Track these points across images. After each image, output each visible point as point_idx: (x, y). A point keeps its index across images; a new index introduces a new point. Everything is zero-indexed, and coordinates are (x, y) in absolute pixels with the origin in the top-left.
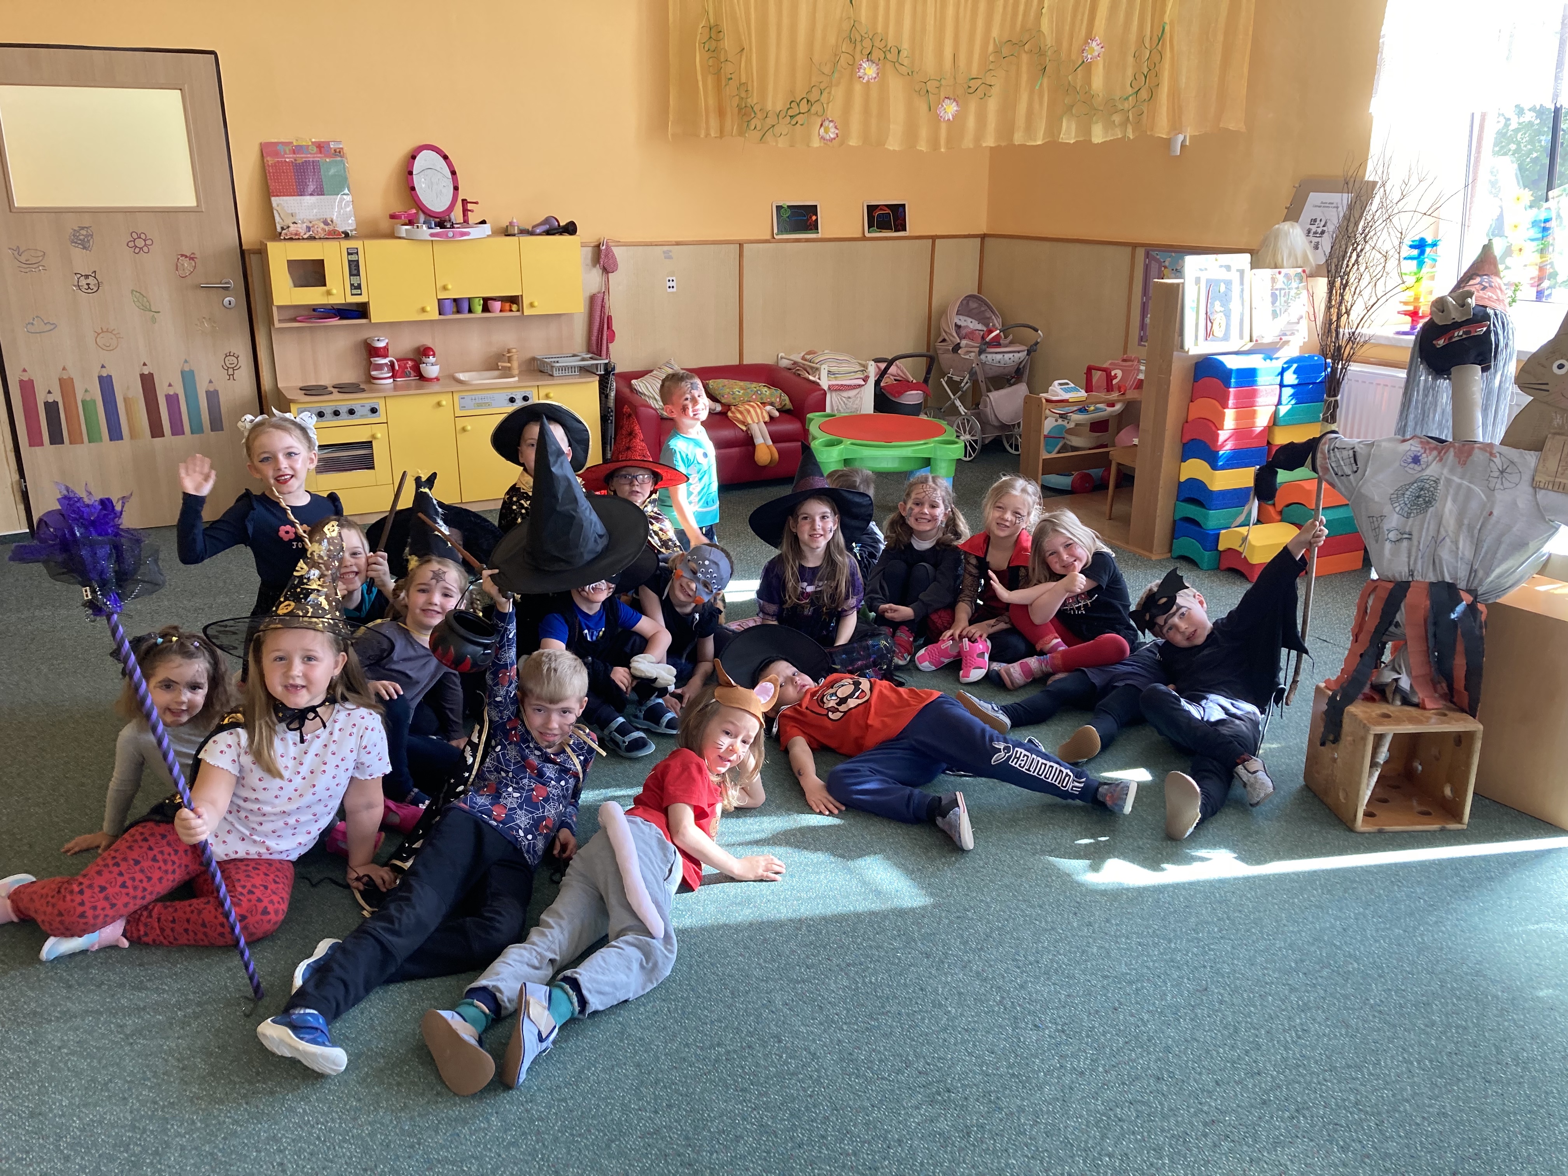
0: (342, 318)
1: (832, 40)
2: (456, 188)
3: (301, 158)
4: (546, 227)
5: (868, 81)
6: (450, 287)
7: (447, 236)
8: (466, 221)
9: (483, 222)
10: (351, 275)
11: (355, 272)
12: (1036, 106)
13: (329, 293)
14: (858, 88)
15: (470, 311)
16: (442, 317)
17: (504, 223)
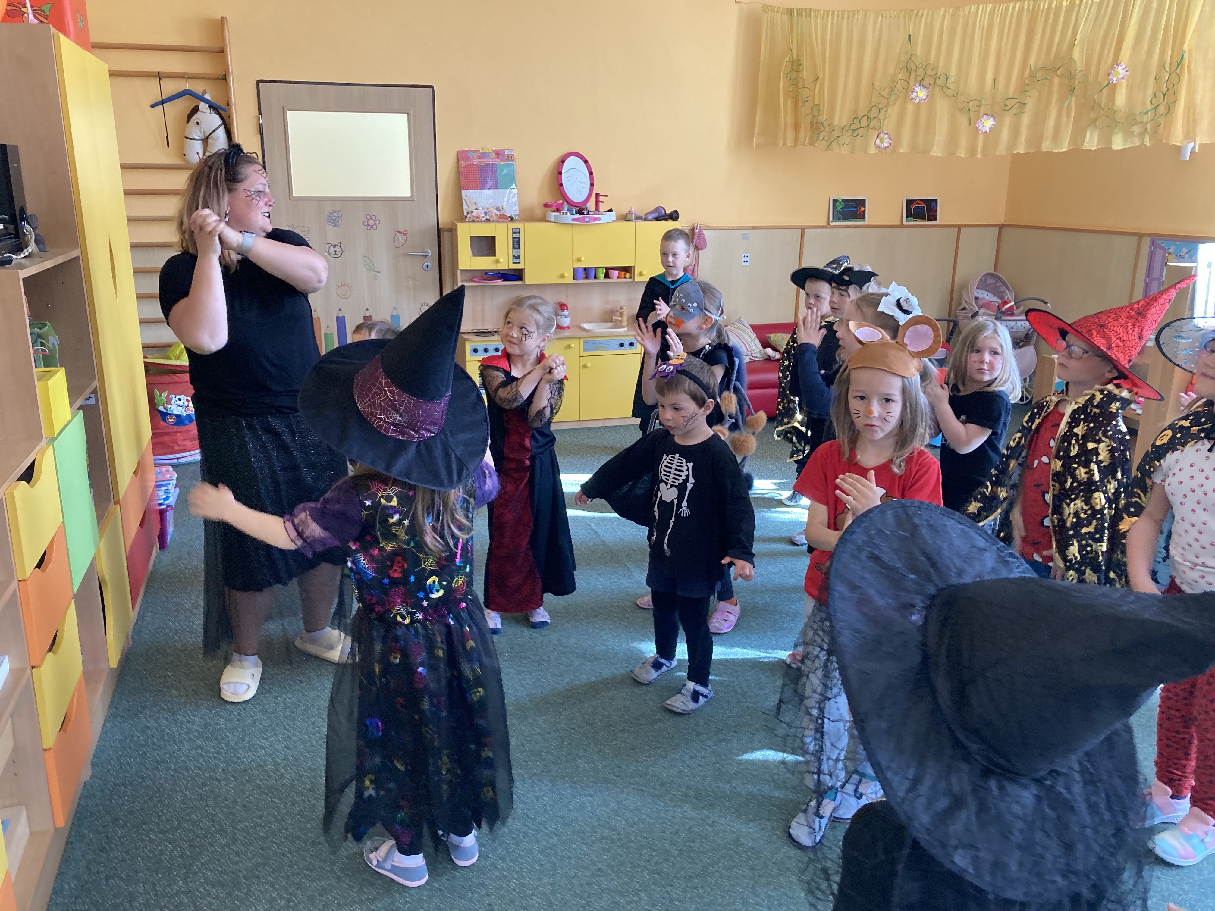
0: (505, 280)
1: (891, 70)
2: (592, 185)
3: (484, 162)
4: (656, 215)
5: (919, 102)
6: (583, 259)
7: (584, 221)
8: (597, 209)
9: (610, 210)
10: (514, 248)
11: (516, 246)
12: (1064, 119)
13: (497, 261)
14: (910, 107)
15: (595, 277)
16: (575, 282)
17: (625, 211)
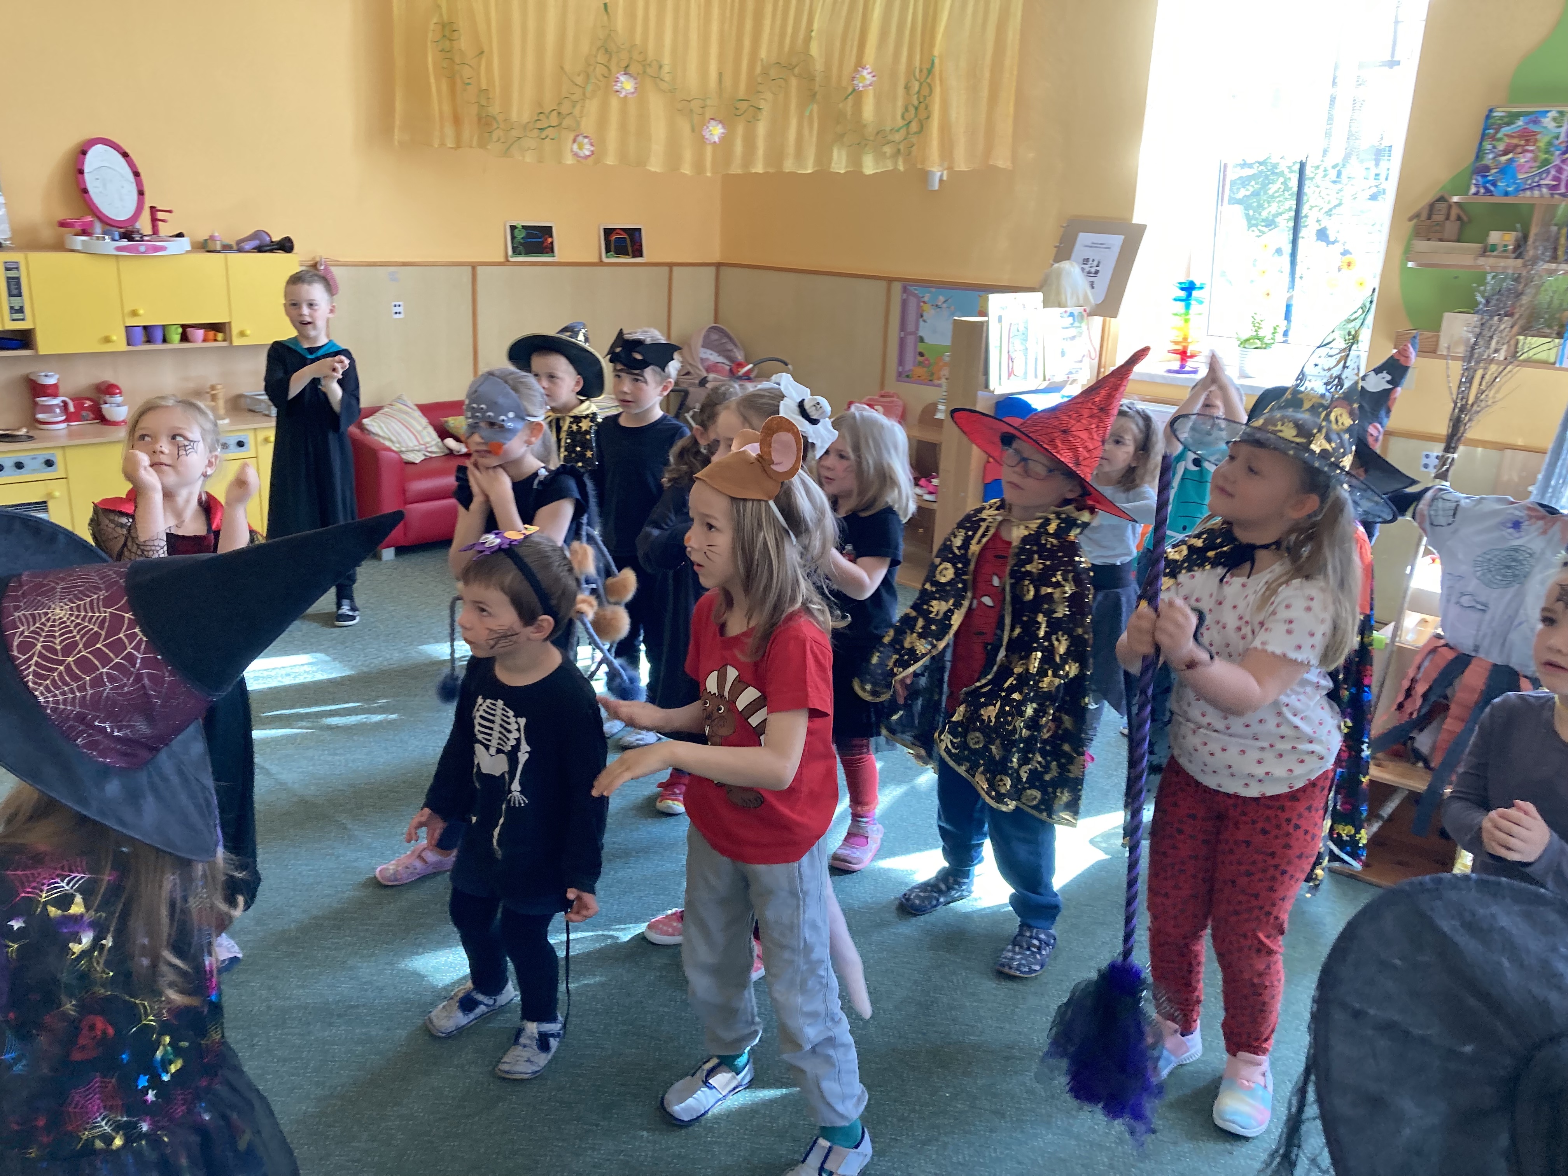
1: (585, 48)
2: (141, 193)
4: (256, 243)
5: (626, 97)
6: (141, 312)
7: (138, 251)
8: (155, 231)
9: (180, 235)
10: (11, 295)
11: (15, 292)
12: (806, 132)
14: (614, 103)
15: (164, 341)
16: (130, 348)
17: (203, 236)
